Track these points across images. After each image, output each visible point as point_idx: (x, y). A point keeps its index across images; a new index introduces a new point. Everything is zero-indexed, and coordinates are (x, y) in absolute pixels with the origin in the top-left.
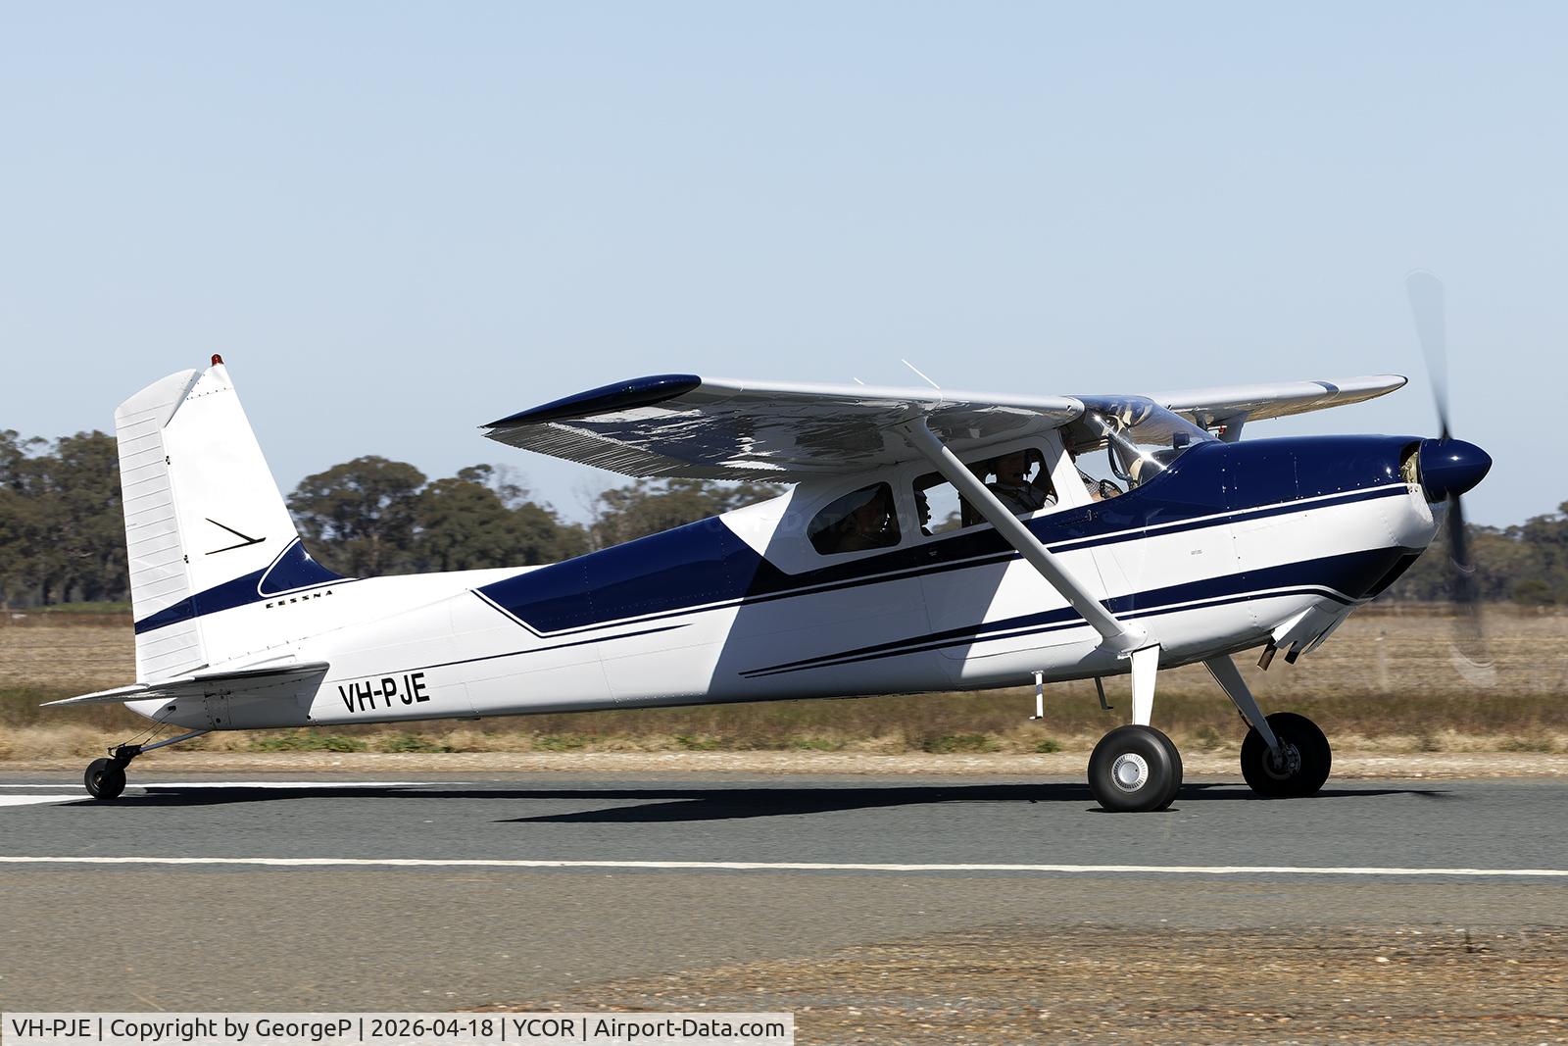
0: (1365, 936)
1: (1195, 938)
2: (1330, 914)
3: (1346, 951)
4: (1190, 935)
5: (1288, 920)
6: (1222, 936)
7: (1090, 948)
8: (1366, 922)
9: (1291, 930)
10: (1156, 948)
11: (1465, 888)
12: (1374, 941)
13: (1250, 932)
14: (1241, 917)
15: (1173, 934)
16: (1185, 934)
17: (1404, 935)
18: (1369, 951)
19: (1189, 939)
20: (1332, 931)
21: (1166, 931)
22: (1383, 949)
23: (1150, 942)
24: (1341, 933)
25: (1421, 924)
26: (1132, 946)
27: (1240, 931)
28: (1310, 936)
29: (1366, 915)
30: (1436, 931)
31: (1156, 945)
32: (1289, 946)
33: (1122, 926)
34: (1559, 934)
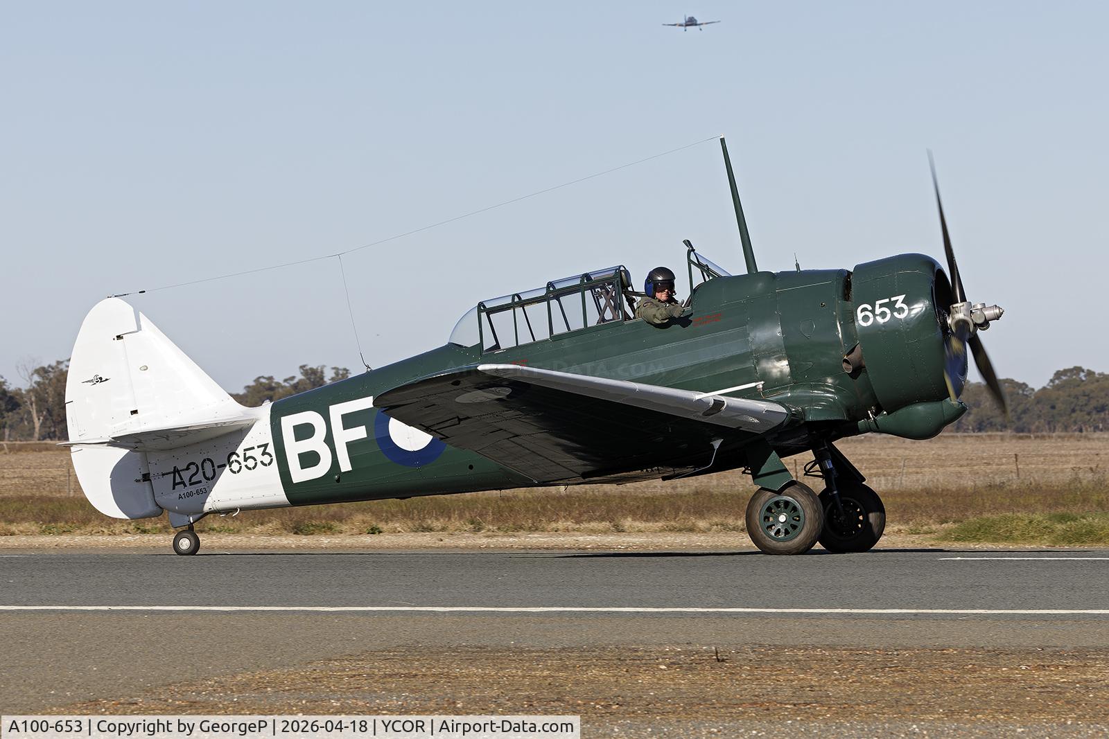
1: (537, 654)
2: (618, 637)
3: (638, 662)
5: (592, 642)
6: (554, 653)
7: (472, 661)
8: (642, 642)
9: (597, 648)
10: (514, 660)
12: (653, 655)
13: (572, 650)
14: (561, 640)
15: (522, 651)
16: (529, 651)
17: (670, 651)
18: (652, 661)
19: (534, 654)
21: (517, 650)
22: (660, 660)
23: (509, 656)
25: (678, 644)
26: (498, 659)
27: (564, 649)
28: (610, 652)
29: (641, 638)
30: (690, 648)
31: (514, 658)
32: (599, 658)
33: (487, 646)
34: (770, 650)
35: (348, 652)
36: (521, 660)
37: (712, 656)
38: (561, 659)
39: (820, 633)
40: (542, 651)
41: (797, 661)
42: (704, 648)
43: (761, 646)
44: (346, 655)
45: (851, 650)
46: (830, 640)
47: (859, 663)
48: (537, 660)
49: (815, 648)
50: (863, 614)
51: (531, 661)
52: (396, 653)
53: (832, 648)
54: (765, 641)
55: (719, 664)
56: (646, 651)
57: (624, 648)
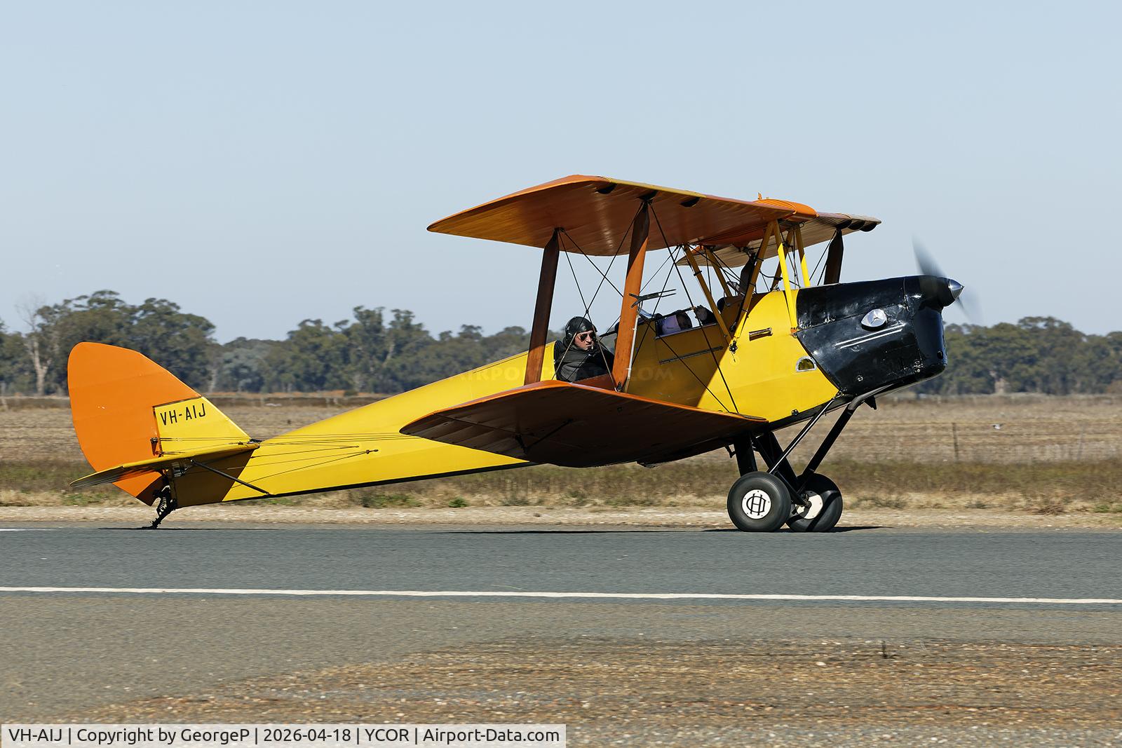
0: (799, 646)
1: (672, 648)
2: (764, 629)
3: (791, 657)
4: (666, 645)
5: (734, 634)
6: (692, 646)
7: (596, 655)
8: (794, 635)
9: (742, 641)
10: (645, 654)
11: (856, 610)
12: (809, 650)
13: (711, 643)
14: (699, 632)
15: (653, 644)
16: (662, 645)
17: (828, 645)
18: (807, 657)
19: (667, 648)
20: (773, 642)
21: (647, 643)
22: (817, 656)
23: (639, 650)
24: (780, 643)
25: (837, 637)
26: (626, 653)
27: (702, 643)
28: (757, 646)
29: (792, 630)
30: (851, 642)
31: (645, 652)
32: (746, 653)
33: (612, 638)
34: (946, 645)
35: (449, 643)
36: (652, 654)
37: (877, 651)
38: (699, 654)
39: (1002, 626)
40: (676, 644)
41: (979, 658)
42: (868, 642)
43: (934, 640)
44: (448, 647)
45: (1041, 645)
46: (1015, 634)
47: (1051, 660)
48: (673, 655)
49: (998, 643)
50: (1053, 604)
51: (664, 655)
52: (505, 645)
55: (886, 661)
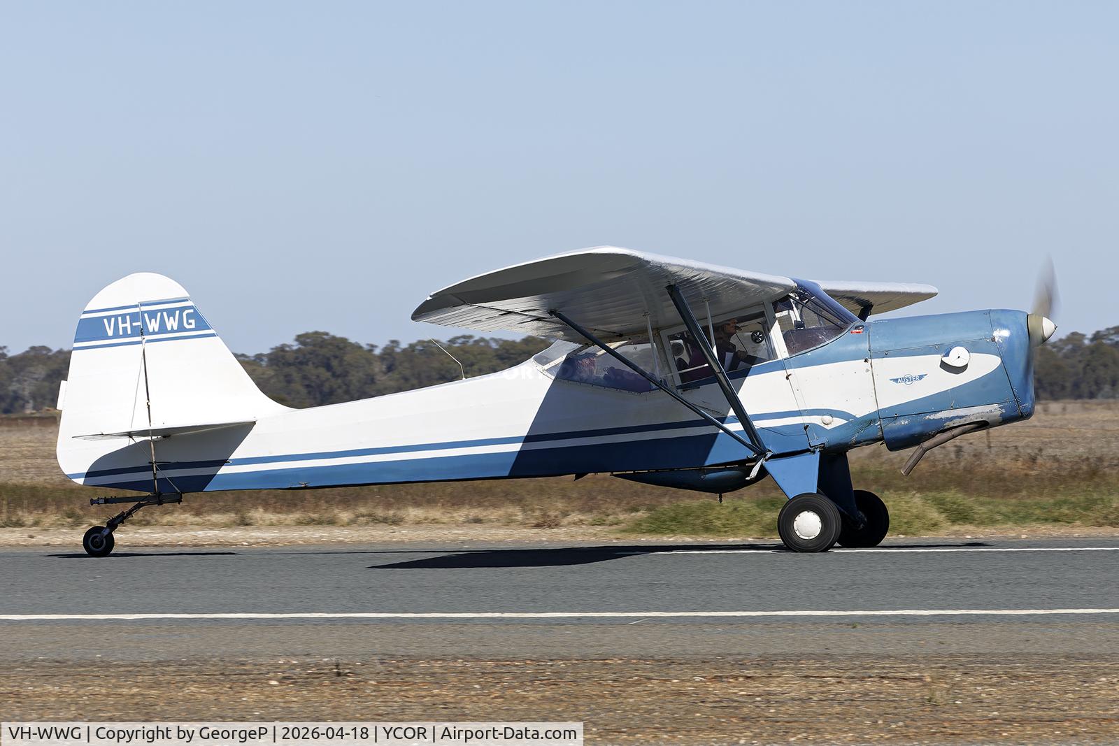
53: (475, 658)
54: (397, 651)
56: (255, 665)
57: (230, 662)
